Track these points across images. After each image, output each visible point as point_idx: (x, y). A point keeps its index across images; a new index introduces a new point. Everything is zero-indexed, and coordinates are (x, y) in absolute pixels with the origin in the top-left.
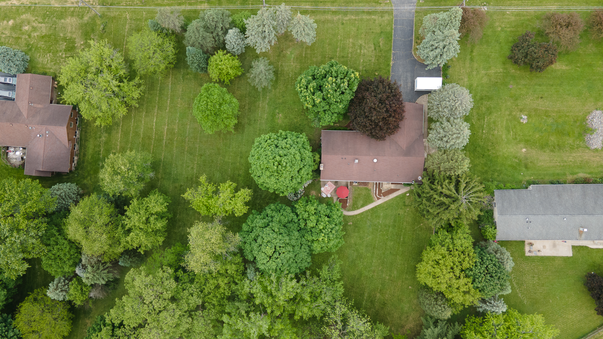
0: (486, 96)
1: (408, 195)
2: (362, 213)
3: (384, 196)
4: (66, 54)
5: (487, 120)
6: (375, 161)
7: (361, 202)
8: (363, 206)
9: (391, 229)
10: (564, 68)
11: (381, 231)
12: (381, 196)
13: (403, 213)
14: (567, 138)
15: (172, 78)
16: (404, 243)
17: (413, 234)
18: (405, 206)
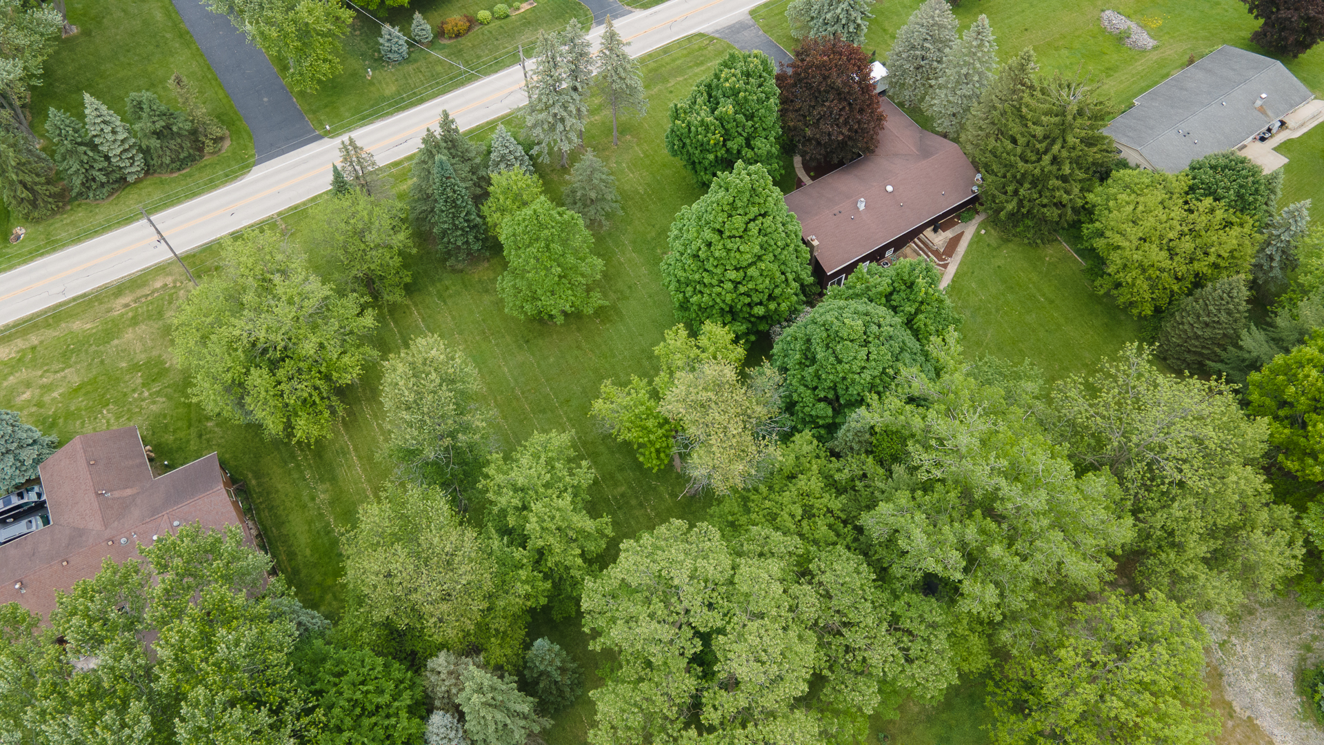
1: (983, 232)
3: (950, 256)
4: (149, 389)
6: (889, 188)
9: (1010, 297)
11: (997, 311)
12: (944, 260)
13: (1003, 262)
14: (1108, 57)
15: (418, 310)
16: (1052, 302)
17: (1050, 280)
18: (995, 249)
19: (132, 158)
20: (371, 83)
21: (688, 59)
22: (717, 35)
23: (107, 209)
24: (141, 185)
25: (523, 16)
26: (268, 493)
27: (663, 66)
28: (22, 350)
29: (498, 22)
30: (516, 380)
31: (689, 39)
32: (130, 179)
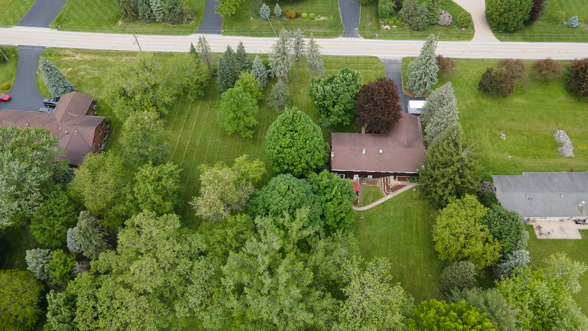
0: (467, 117)
1: (415, 190)
2: (373, 208)
3: (393, 191)
5: (473, 133)
6: (381, 151)
7: (372, 198)
8: (373, 201)
9: (402, 221)
10: (523, 102)
11: (393, 223)
12: (389, 192)
13: (412, 206)
14: (543, 150)
15: (201, 106)
16: (417, 233)
17: (424, 224)
18: (413, 199)
19: (160, 14)
20: (250, 22)
21: (364, 65)
22: (383, 61)
23: (146, 27)
24: (160, 24)
25: (318, 21)
26: (114, 139)
27: (352, 63)
28: (92, 59)
29: (308, 20)
30: (210, 147)
31: (371, 57)
32: (157, 20)
